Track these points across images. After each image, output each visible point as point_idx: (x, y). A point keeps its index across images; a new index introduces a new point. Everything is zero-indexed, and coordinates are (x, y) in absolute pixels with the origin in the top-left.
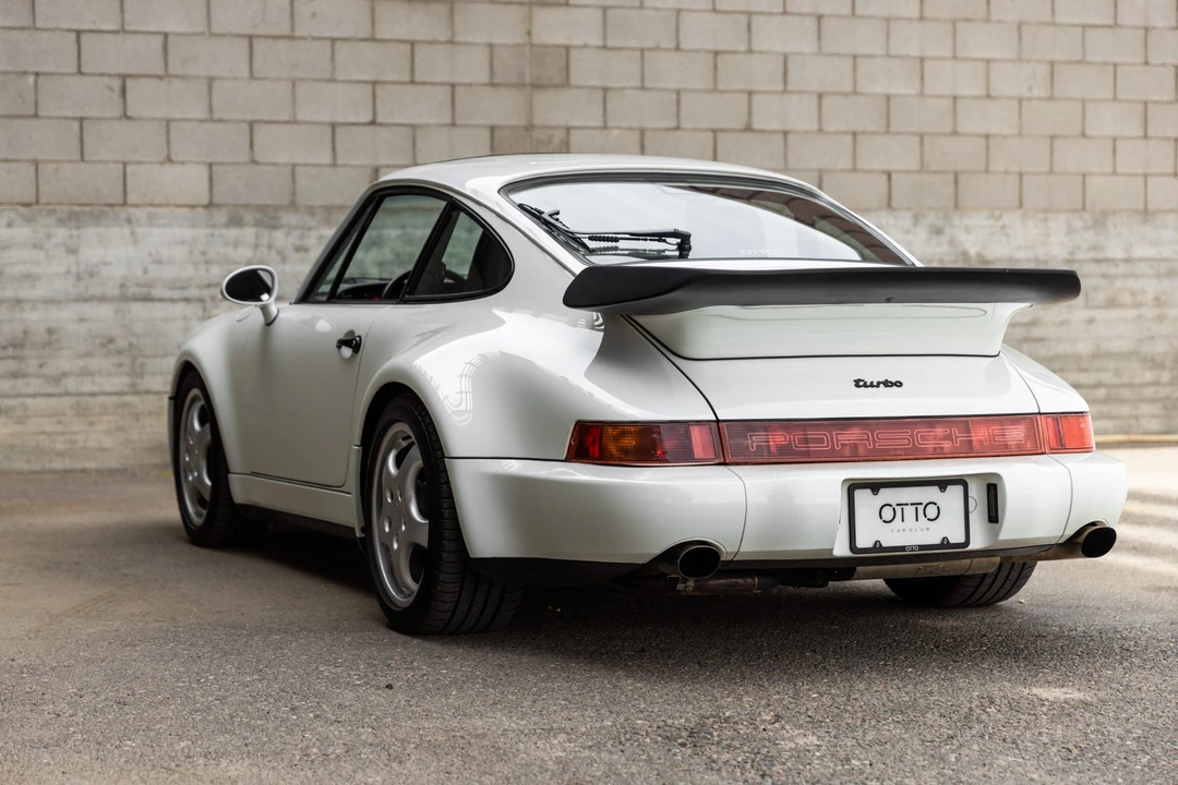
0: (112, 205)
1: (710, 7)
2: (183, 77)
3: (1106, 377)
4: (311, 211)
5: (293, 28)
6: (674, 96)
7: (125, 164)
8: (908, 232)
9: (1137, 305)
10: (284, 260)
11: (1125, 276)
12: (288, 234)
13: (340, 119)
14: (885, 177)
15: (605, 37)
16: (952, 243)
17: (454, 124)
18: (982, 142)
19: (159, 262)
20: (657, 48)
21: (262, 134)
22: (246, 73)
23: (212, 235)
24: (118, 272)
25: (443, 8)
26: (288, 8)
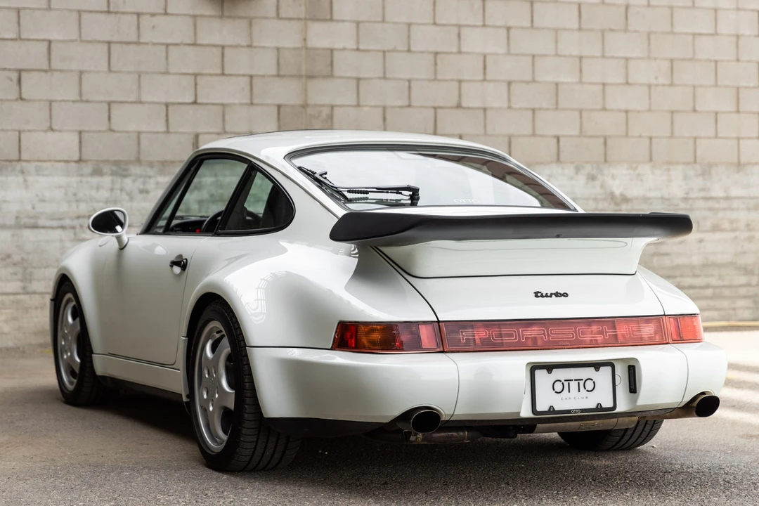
0: (11, 161)
1: (432, 22)
2: (61, 71)
3: (713, 281)
4: (151, 165)
5: (139, 37)
6: (407, 84)
7: (20, 132)
8: (571, 178)
9: (734, 230)
10: (131, 199)
11: (725, 209)
12: (134, 181)
13: (172, 100)
14: (555, 140)
15: (358, 43)
16: (602, 186)
17: (252, 104)
18: (624, 115)
19: (43, 201)
20: (395, 50)
21: (117, 111)
22: (105, 68)
23: (81, 182)
24: (14, 208)
25: (244, 23)
26: (136, 22)
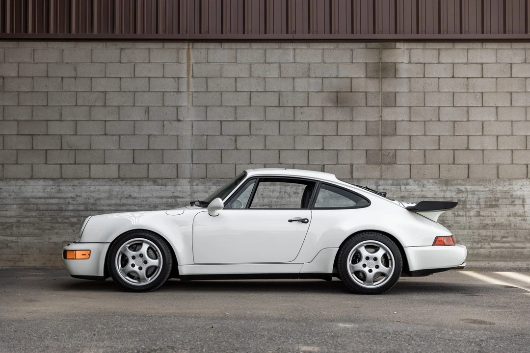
1: (452, 105)
2: (256, 135)
5: (294, 118)
6: (438, 138)
12: (291, 188)
13: (311, 148)
14: (526, 166)
15: (410, 117)
17: (352, 149)
20: (431, 121)
22: (278, 133)
25: (348, 110)
26: (293, 111)
